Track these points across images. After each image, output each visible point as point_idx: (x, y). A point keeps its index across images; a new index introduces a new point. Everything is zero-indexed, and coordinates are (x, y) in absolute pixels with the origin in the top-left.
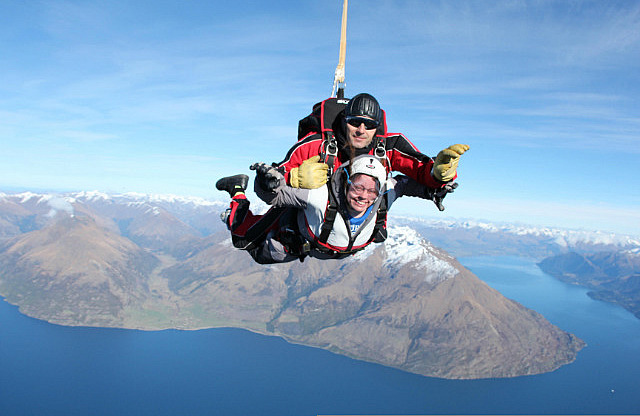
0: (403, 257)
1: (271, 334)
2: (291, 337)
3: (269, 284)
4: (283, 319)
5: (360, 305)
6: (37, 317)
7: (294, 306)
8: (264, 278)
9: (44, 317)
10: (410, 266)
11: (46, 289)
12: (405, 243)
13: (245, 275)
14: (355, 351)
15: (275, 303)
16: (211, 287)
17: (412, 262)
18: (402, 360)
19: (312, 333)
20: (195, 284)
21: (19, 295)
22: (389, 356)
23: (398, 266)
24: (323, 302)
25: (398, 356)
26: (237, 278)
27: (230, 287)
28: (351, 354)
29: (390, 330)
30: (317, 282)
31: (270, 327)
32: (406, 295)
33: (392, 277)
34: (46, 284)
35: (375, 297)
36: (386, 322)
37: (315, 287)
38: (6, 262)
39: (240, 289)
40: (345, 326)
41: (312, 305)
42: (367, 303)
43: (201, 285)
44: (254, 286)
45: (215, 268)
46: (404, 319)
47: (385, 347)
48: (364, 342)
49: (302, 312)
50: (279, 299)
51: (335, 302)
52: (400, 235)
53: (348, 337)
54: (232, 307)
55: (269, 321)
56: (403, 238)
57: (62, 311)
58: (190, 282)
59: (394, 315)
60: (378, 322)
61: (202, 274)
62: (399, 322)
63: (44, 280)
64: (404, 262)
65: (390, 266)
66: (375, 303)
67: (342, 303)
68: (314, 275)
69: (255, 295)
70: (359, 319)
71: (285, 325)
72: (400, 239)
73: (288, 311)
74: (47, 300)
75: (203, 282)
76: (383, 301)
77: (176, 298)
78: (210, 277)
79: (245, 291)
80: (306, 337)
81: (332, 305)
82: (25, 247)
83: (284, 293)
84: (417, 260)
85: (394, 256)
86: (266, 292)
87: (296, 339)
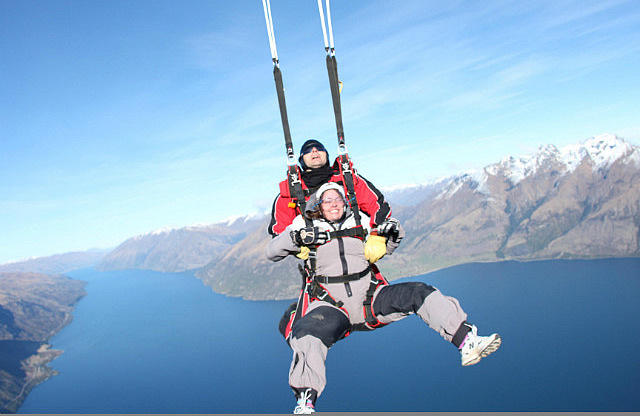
0: (609, 158)
1: (502, 260)
2: (523, 257)
3: (490, 217)
4: (510, 244)
5: (581, 211)
6: (262, 299)
7: (519, 230)
8: (483, 213)
9: (271, 297)
10: (618, 164)
11: (268, 274)
12: (608, 148)
13: (464, 216)
14: (587, 252)
15: (499, 232)
16: (435, 236)
17: (619, 160)
18: (634, 248)
19: (541, 248)
20: (417, 239)
21: (242, 287)
22: (620, 247)
23: (608, 167)
24: (545, 217)
25: (629, 245)
26: (457, 220)
27: (452, 230)
28: (585, 256)
29: (616, 223)
30: (535, 205)
31: (499, 254)
32: (622, 188)
33: (605, 178)
34: (267, 270)
35: (593, 200)
36: (609, 217)
37: (535, 208)
38: (223, 268)
39: (462, 229)
40: (572, 233)
41: (535, 223)
42: (587, 208)
43: (424, 238)
44: (476, 222)
45: (434, 219)
46: (626, 209)
47: (615, 240)
48: (594, 241)
49: (528, 232)
50: (502, 228)
51: (557, 215)
52: (602, 142)
53: (578, 241)
54: (457, 246)
55: (496, 249)
56: (604, 144)
57: (287, 286)
58: (413, 239)
59: (615, 209)
60: (602, 219)
61: (423, 228)
62: (622, 214)
63: (264, 268)
64: (612, 161)
65: (600, 169)
66: (595, 206)
67: (564, 215)
68: (531, 199)
69: (478, 230)
70: (583, 223)
71: (514, 248)
72: (602, 145)
73: (513, 235)
74: (271, 282)
75: (424, 235)
76: (601, 202)
77: (401, 255)
78: (431, 228)
79: (468, 230)
80: (536, 253)
81: (554, 219)
82: (240, 250)
83: (506, 222)
84: (623, 156)
85: (601, 161)
86: (488, 224)
87: (528, 257)
